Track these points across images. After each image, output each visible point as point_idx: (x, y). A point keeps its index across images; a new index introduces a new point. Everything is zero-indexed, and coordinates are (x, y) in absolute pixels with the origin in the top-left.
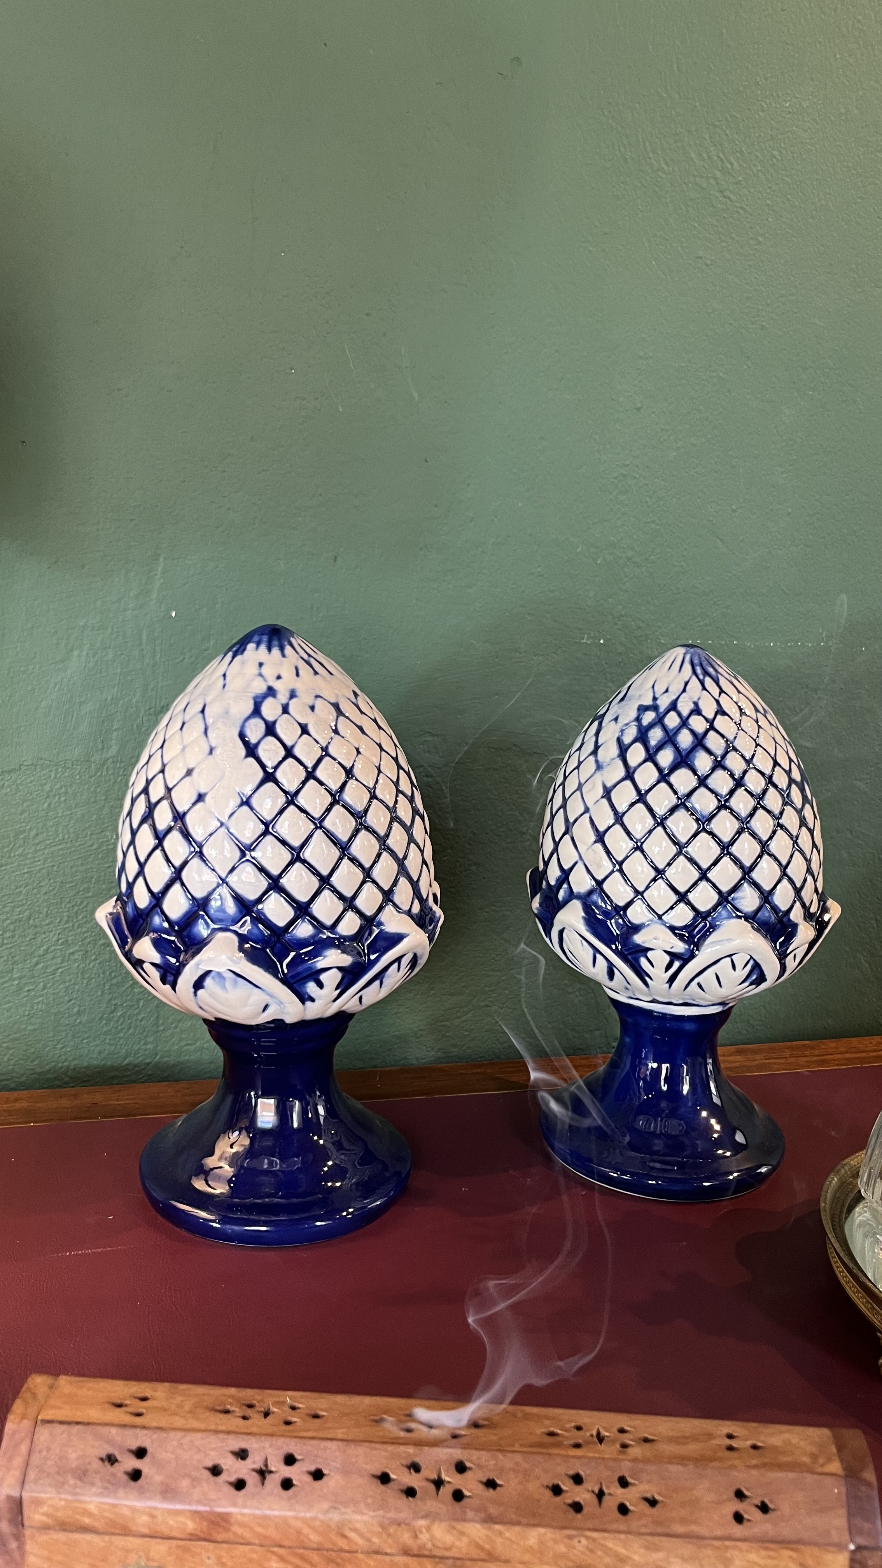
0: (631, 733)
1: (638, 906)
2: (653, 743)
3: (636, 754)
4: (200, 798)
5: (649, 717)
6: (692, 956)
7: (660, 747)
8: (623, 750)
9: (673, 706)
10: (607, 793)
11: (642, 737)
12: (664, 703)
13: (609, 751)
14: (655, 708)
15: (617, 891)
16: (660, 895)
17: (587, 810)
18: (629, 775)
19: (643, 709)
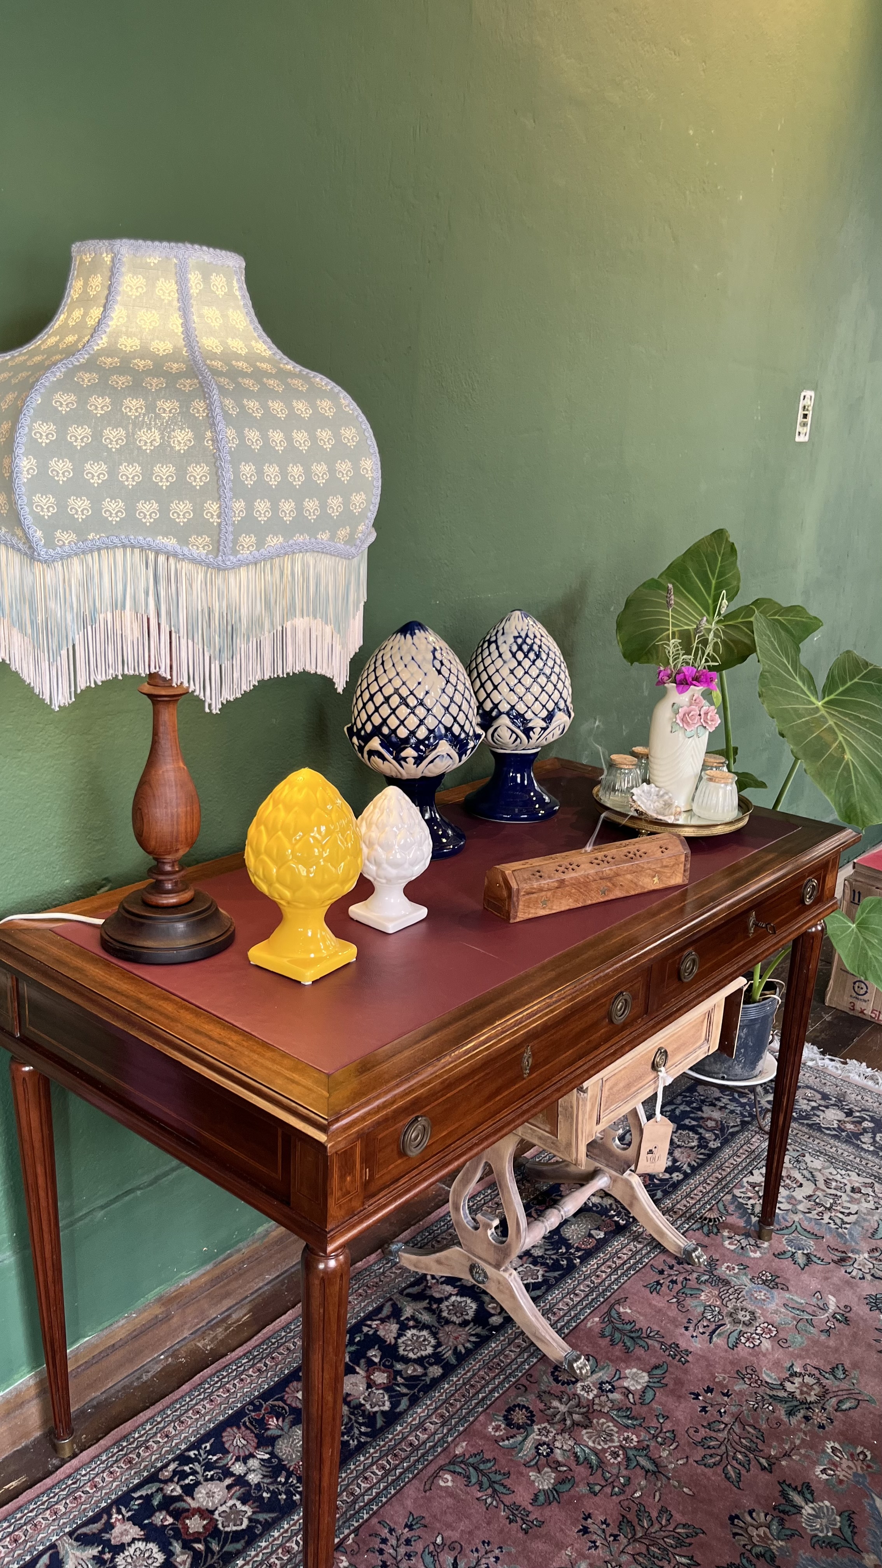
0: (515, 648)
1: (530, 712)
2: (525, 650)
3: (520, 656)
4: (427, 693)
5: (520, 641)
6: (548, 727)
7: (529, 652)
8: (514, 655)
9: (527, 636)
10: (512, 672)
11: (520, 648)
12: (523, 635)
13: (507, 656)
14: (520, 637)
15: (521, 708)
16: (537, 707)
17: (503, 679)
18: (519, 663)
19: (515, 638)
